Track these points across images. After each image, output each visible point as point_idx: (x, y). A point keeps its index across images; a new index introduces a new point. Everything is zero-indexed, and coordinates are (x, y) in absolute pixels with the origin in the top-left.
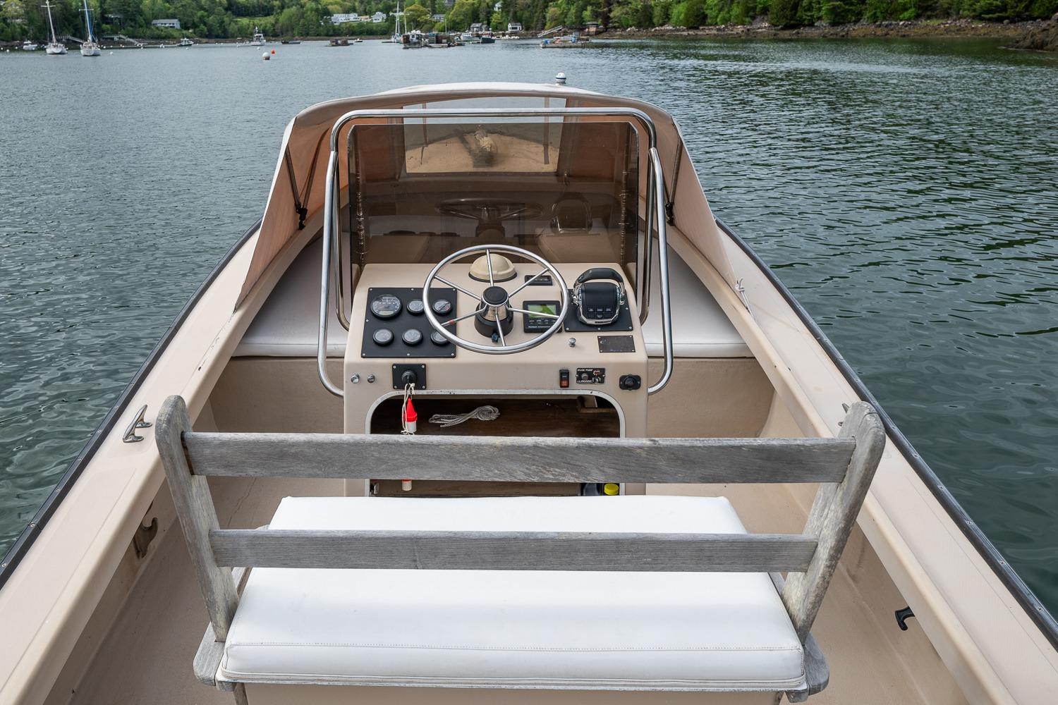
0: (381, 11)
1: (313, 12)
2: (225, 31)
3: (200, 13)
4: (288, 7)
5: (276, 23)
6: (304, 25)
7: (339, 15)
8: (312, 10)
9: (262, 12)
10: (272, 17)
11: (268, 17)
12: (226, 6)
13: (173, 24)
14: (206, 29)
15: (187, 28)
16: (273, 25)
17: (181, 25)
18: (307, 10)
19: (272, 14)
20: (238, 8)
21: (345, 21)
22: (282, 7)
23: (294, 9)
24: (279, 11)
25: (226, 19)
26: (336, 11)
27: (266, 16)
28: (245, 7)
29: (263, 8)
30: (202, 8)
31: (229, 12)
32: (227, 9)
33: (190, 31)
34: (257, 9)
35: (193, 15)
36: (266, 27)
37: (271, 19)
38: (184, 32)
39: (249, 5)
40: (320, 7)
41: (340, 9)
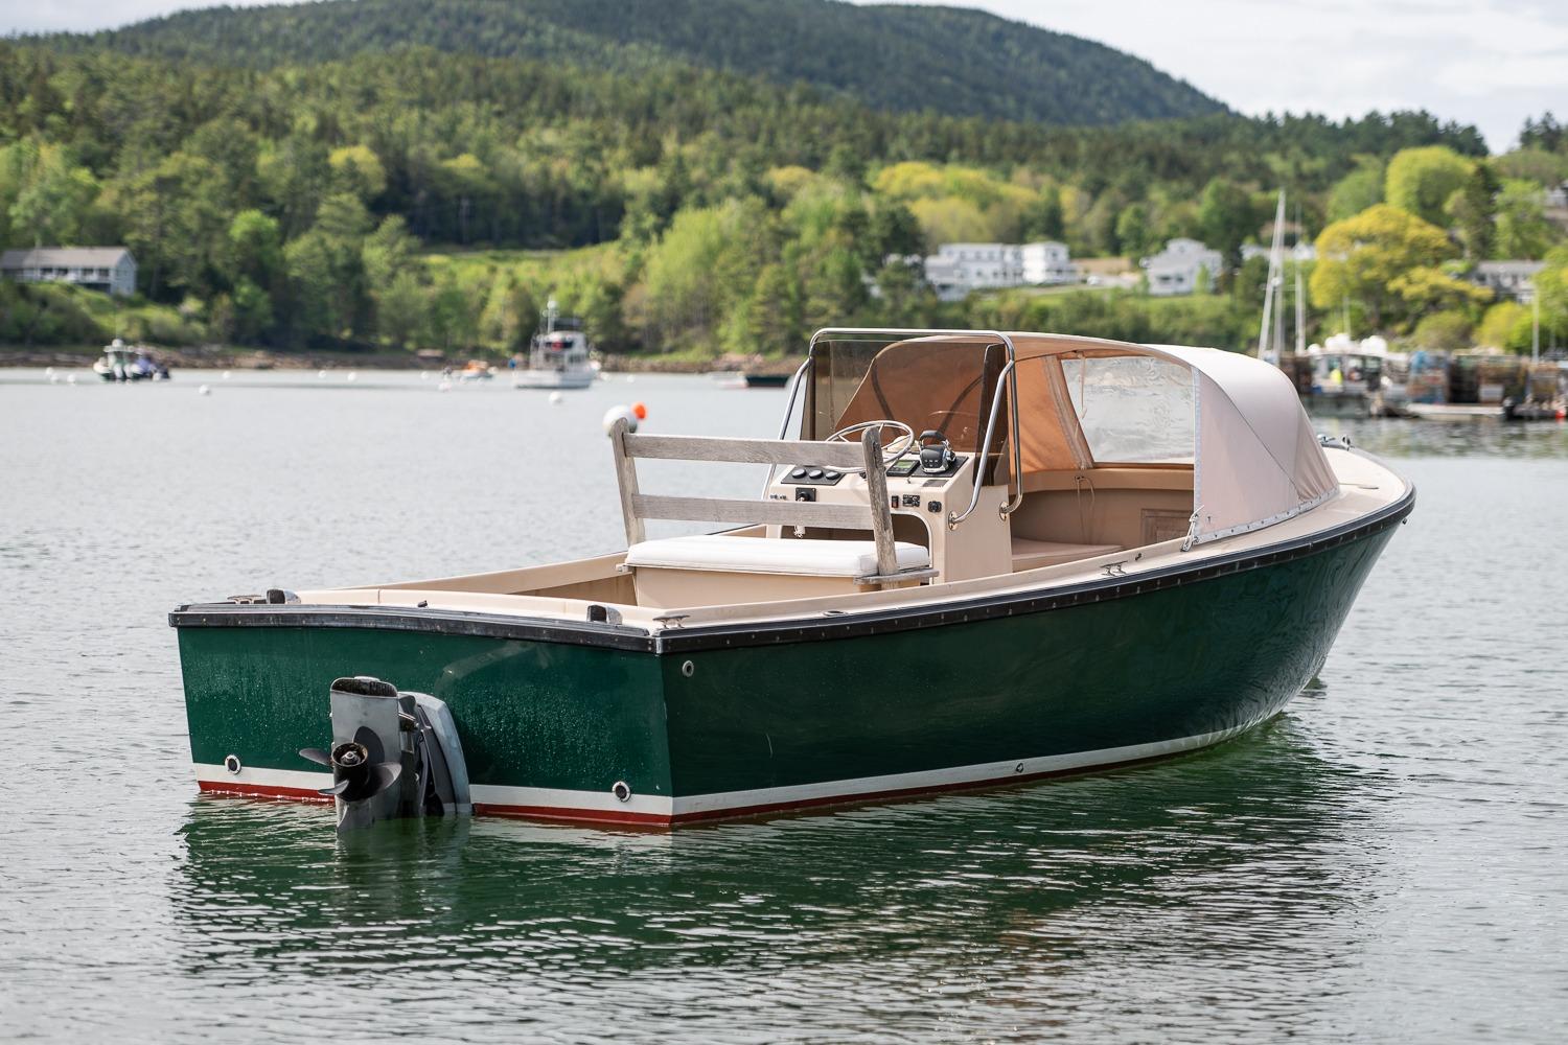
0: (1198, 234)
1: (832, 234)
2: (363, 310)
3: (244, 222)
4: (702, 203)
5: (632, 279)
6: (778, 293)
7: (970, 250)
8: (825, 222)
9: (560, 226)
10: (611, 249)
11: (590, 252)
12: (379, 187)
13: (104, 272)
14: (264, 303)
15: (171, 297)
16: (615, 293)
17: (141, 277)
18: (801, 220)
19: (614, 236)
20: (436, 198)
21: (999, 282)
22: (667, 206)
23: (729, 215)
24: (650, 220)
25: (375, 255)
26: (954, 234)
27: (578, 242)
28: (472, 197)
29: (567, 202)
30: (257, 196)
31: (393, 222)
32: (379, 207)
33: (191, 305)
34: (536, 208)
35: (213, 225)
36: (575, 298)
37: (602, 263)
38: (156, 314)
39: (492, 186)
40: (868, 204)
41: (980, 219)
